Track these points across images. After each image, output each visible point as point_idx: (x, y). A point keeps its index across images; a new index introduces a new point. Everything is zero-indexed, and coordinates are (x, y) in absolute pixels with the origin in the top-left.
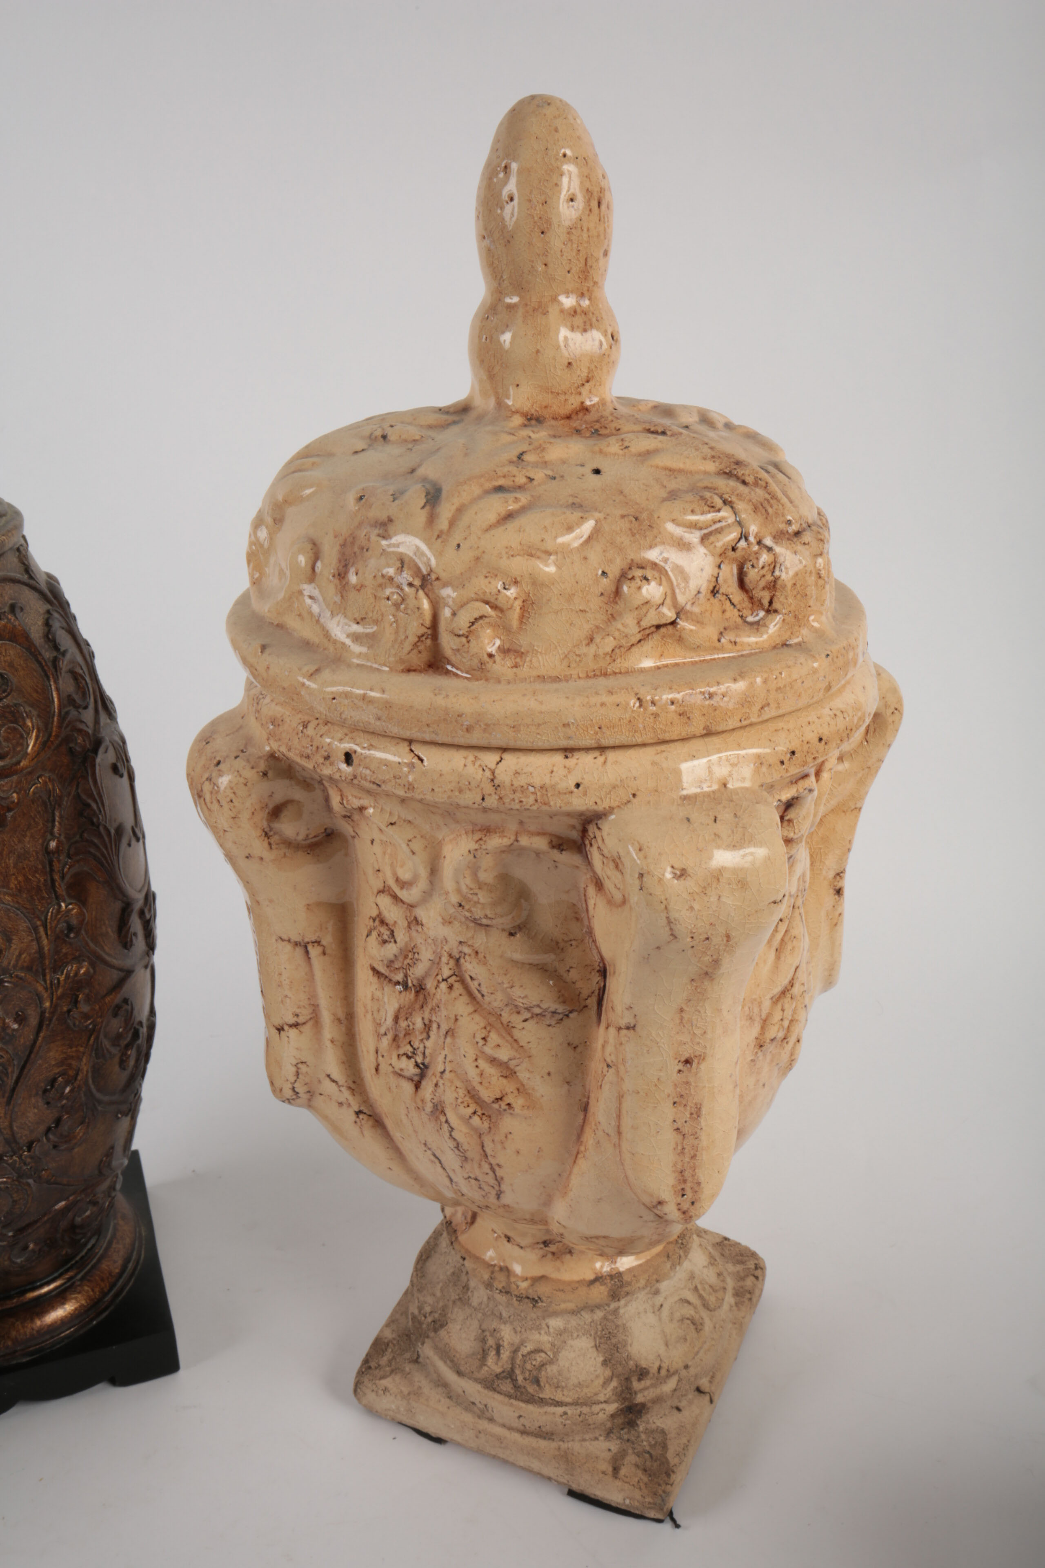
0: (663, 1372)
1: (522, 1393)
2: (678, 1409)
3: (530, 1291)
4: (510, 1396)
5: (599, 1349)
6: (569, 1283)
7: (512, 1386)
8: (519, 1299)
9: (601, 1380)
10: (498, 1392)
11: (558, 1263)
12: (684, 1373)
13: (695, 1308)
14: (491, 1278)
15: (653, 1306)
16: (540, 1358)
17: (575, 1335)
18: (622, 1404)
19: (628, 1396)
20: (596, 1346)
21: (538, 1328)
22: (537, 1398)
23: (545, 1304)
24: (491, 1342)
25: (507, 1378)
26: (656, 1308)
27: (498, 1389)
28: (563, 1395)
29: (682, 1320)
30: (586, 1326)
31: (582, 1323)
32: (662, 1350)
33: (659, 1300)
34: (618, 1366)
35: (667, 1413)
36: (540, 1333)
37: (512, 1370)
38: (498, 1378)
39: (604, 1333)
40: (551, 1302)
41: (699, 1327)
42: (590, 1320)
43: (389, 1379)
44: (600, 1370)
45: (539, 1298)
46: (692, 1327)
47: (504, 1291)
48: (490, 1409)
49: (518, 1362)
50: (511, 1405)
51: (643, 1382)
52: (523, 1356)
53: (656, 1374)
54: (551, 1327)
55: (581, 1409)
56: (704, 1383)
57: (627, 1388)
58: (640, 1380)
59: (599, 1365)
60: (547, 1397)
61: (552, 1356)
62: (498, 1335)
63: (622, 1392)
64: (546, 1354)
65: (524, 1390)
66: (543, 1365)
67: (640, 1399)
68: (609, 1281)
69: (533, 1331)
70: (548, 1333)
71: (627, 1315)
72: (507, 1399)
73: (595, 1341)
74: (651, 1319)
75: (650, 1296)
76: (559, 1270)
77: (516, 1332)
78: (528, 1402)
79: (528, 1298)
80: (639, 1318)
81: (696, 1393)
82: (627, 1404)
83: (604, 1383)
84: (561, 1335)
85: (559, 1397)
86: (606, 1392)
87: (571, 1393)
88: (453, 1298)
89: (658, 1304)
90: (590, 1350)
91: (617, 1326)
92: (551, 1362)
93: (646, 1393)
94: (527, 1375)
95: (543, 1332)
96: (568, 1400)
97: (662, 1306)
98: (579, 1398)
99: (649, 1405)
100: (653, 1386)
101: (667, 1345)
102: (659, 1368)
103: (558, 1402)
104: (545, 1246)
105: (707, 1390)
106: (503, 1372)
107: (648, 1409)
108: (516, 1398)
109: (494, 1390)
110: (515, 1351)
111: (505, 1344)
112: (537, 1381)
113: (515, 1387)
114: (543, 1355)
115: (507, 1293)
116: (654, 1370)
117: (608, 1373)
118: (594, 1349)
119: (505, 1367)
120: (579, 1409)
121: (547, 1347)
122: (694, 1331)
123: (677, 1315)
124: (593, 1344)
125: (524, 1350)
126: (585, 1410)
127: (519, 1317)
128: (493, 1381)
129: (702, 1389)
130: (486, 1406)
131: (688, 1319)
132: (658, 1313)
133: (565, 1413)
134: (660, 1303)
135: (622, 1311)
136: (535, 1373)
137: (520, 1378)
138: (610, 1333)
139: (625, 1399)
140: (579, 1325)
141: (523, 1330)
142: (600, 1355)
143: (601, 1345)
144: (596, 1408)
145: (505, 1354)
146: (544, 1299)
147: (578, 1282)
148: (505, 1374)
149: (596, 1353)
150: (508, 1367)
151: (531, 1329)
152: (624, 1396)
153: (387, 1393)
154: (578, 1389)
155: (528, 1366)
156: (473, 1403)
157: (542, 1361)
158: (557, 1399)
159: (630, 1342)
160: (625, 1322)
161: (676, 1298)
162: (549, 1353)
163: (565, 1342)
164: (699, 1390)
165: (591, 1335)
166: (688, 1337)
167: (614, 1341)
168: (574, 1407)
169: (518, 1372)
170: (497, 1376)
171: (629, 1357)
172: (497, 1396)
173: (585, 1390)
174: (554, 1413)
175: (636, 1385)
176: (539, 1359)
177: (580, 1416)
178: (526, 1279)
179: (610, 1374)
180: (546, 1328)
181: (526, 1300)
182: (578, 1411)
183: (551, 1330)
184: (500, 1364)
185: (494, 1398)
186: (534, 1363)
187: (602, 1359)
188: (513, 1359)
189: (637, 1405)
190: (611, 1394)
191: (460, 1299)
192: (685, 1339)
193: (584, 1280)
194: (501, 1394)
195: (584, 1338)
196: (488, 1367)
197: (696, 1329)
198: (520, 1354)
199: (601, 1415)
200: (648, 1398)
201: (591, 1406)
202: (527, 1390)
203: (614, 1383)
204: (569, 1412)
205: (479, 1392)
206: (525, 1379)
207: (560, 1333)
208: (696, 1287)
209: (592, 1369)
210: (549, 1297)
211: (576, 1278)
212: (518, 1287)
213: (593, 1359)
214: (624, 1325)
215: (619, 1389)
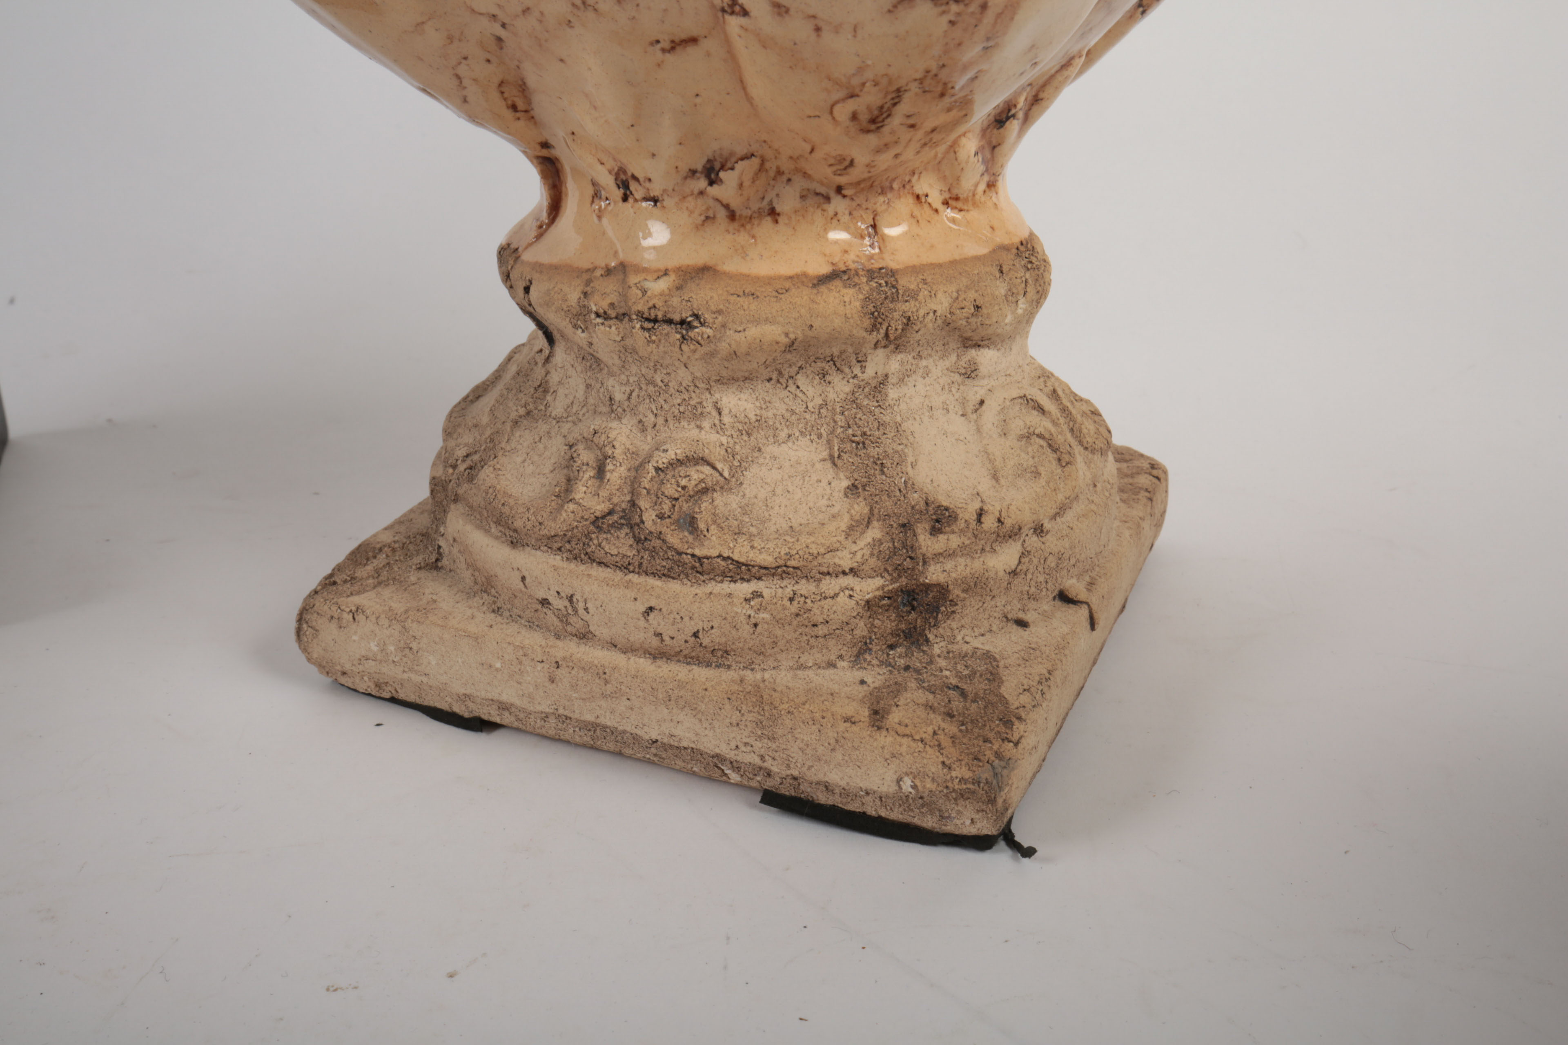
0: (989, 522)
1: (653, 552)
2: (1022, 624)
3: (675, 301)
4: (626, 568)
5: (839, 463)
6: (769, 280)
7: (631, 541)
8: (648, 325)
9: (844, 523)
10: (600, 563)
11: (743, 238)
12: (1033, 541)
13: (1055, 423)
14: (585, 294)
15: (963, 402)
16: (697, 475)
17: (783, 435)
18: (893, 581)
19: (908, 563)
20: (831, 457)
21: (696, 415)
22: (687, 559)
23: (709, 331)
24: (586, 456)
25: (617, 526)
26: (970, 407)
27: (599, 554)
28: (752, 547)
29: (1027, 436)
30: (808, 416)
31: (799, 409)
32: (985, 485)
33: (975, 391)
34: (885, 497)
35: (994, 628)
36: (700, 427)
37: (633, 504)
38: (600, 529)
39: (850, 431)
40: (724, 326)
41: (1066, 458)
42: (819, 401)
43: (371, 594)
44: (841, 504)
45: (697, 316)
46: (1052, 456)
47: (612, 313)
48: (581, 606)
49: (645, 483)
50: (628, 585)
51: (942, 537)
52: (657, 469)
53: (973, 524)
54: (725, 412)
55: (796, 588)
56: (1075, 586)
57: (904, 546)
58: (935, 531)
59: (838, 495)
60: (714, 553)
61: (726, 474)
62: (603, 437)
63: (894, 552)
64: (714, 468)
65: (657, 543)
66: (705, 491)
67: (934, 574)
68: (864, 280)
69: (684, 423)
70: (719, 428)
71: (903, 406)
72: (619, 576)
73: (831, 448)
74: (959, 426)
75: (957, 378)
76: (742, 252)
77: (644, 430)
78: (666, 575)
79: (670, 322)
80: (931, 417)
81: (1058, 603)
82: (904, 581)
83: (851, 528)
84: (749, 435)
85: (742, 552)
86: (854, 548)
87: (771, 545)
88: (513, 415)
89: (974, 399)
90: (819, 466)
91: (881, 425)
92: (725, 486)
93: (949, 565)
94: (666, 507)
95: (706, 424)
96: (766, 559)
97: (982, 402)
98: (790, 556)
99: (956, 592)
100: (963, 550)
101: (995, 477)
102: (980, 514)
103: (739, 564)
104: (711, 183)
105: (1082, 597)
106: (610, 513)
107: (953, 603)
108: (641, 570)
109: (591, 559)
110: (639, 468)
111: (618, 452)
112: (691, 524)
113: (638, 541)
114: (707, 470)
115: (620, 317)
116: (969, 513)
117: (860, 508)
118: (829, 464)
119: (615, 500)
120: (789, 587)
121: (716, 454)
122: (1054, 463)
123: (1017, 426)
124: (825, 454)
125: (662, 459)
126: (805, 587)
127: (651, 388)
128: (588, 536)
129: (1072, 594)
130: (570, 598)
131: (1040, 436)
132: (974, 416)
133: (757, 595)
134: (979, 398)
135: (893, 393)
136: (685, 506)
137: (649, 517)
138: (865, 434)
139: (900, 570)
140: (793, 412)
141: (660, 421)
142: (842, 475)
143: (845, 456)
144: (830, 585)
145: (616, 474)
146: (708, 317)
147: (791, 278)
148: (615, 517)
149: (831, 473)
150: (622, 499)
151: (678, 419)
152: (897, 560)
153: (360, 617)
154: (788, 538)
155: (670, 490)
156: (545, 602)
157: (702, 481)
158: (736, 557)
159: (910, 459)
160: (899, 419)
161: (1015, 393)
162: (719, 466)
163: (759, 450)
164: (1064, 598)
165: (820, 436)
166: (1041, 469)
167: (873, 451)
168: (776, 581)
169: (643, 503)
170: (597, 522)
171: (909, 485)
172: (597, 572)
173: (805, 539)
174: (730, 595)
175: (927, 543)
176: (695, 476)
177: (791, 600)
178: (666, 273)
179: (866, 510)
180: (714, 413)
181: (666, 328)
182: (789, 592)
183: (727, 419)
184: (603, 493)
185: (589, 575)
186: (683, 482)
187: (846, 483)
188: (634, 484)
189: (928, 587)
190: (867, 552)
191: (529, 413)
192: (1037, 474)
193: (805, 275)
194: (607, 566)
195: (804, 442)
196: (579, 504)
197: (1059, 460)
198: (650, 468)
199: (842, 598)
200: (954, 575)
201: (820, 580)
202: (664, 541)
203: (875, 532)
204: (766, 593)
205: (555, 568)
206: (661, 517)
207: (747, 429)
208: (1054, 391)
209: (824, 502)
210: (720, 312)
211: (785, 269)
212: (644, 292)
213: (824, 483)
214: (898, 426)
215: (886, 545)
